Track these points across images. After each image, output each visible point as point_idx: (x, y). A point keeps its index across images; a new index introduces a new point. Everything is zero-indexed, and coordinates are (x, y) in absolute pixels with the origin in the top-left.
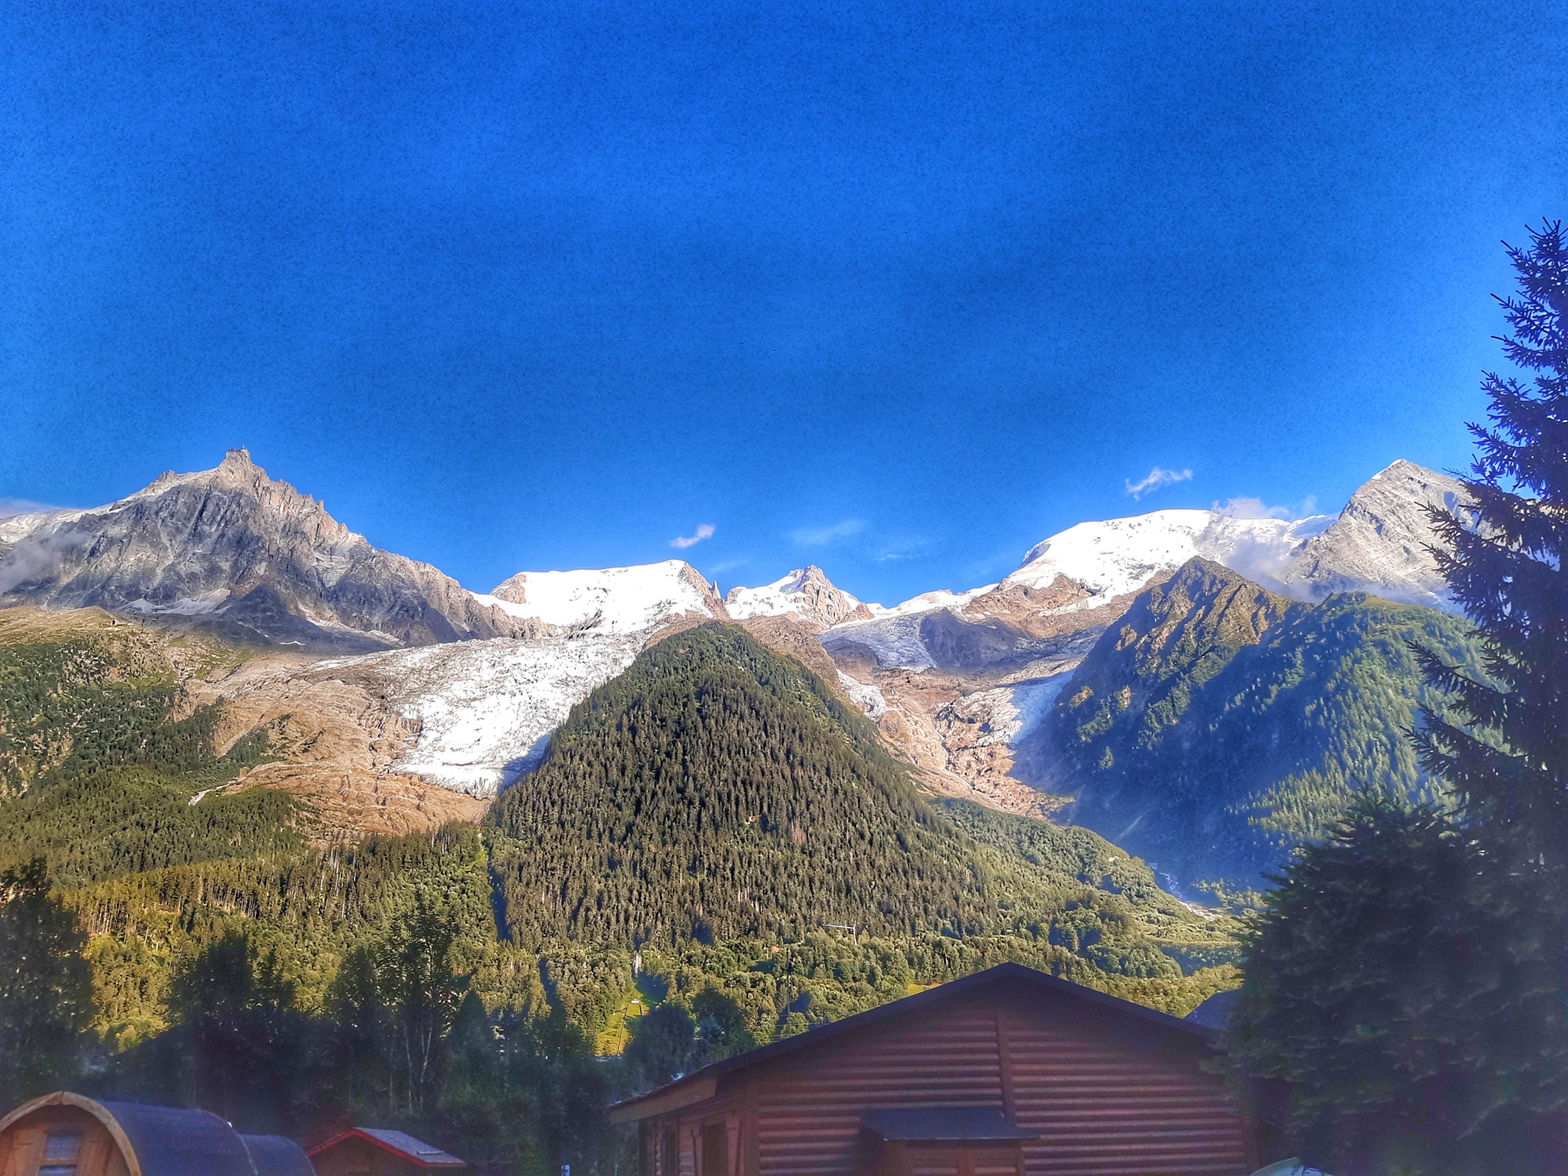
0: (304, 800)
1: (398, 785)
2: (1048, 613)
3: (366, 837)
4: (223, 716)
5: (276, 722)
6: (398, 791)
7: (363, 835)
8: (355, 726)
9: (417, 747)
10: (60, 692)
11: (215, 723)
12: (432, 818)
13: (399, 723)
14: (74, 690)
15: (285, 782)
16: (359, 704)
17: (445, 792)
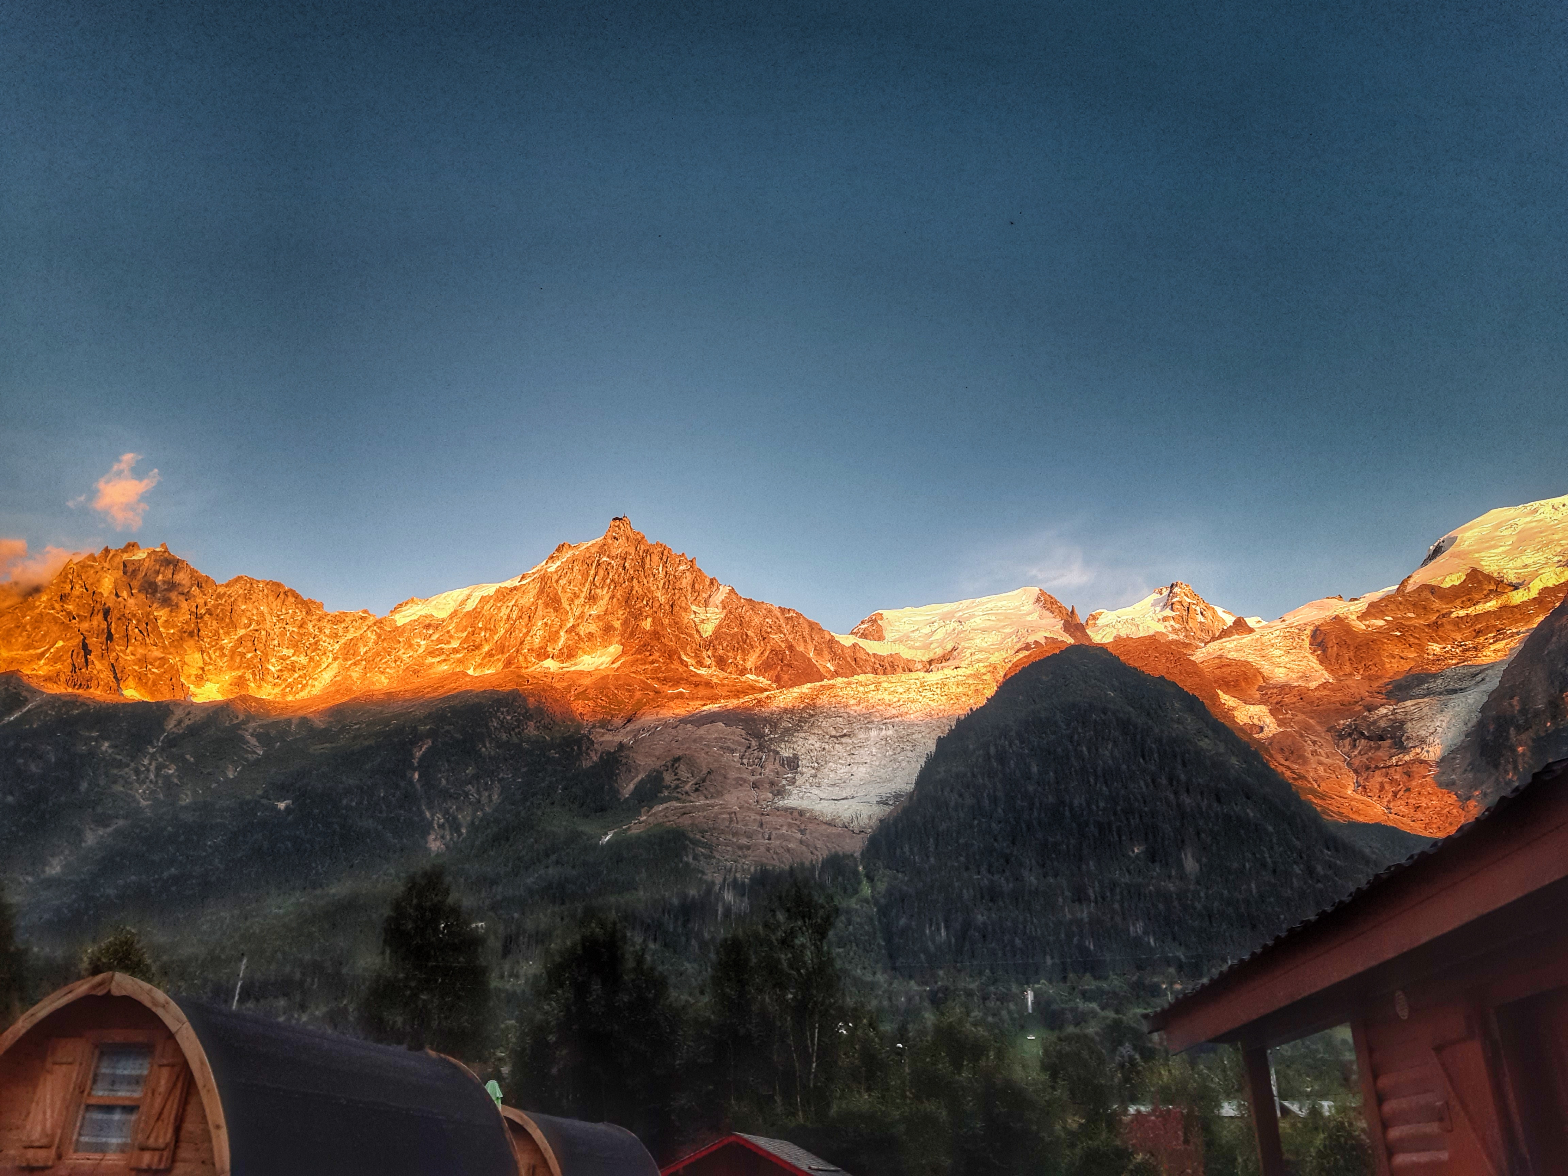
0: (698, 836)
1: (781, 820)
2: (1462, 613)
3: (756, 870)
4: (624, 761)
5: (669, 764)
6: (782, 826)
7: (752, 869)
8: (739, 765)
9: (794, 783)
10: (488, 745)
11: (618, 769)
12: (815, 852)
13: (777, 761)
14: (500, 745)
15: (681, 820)
16: (740, 744)
17: (825, 827)
